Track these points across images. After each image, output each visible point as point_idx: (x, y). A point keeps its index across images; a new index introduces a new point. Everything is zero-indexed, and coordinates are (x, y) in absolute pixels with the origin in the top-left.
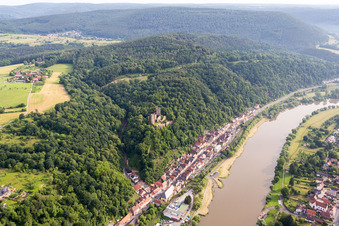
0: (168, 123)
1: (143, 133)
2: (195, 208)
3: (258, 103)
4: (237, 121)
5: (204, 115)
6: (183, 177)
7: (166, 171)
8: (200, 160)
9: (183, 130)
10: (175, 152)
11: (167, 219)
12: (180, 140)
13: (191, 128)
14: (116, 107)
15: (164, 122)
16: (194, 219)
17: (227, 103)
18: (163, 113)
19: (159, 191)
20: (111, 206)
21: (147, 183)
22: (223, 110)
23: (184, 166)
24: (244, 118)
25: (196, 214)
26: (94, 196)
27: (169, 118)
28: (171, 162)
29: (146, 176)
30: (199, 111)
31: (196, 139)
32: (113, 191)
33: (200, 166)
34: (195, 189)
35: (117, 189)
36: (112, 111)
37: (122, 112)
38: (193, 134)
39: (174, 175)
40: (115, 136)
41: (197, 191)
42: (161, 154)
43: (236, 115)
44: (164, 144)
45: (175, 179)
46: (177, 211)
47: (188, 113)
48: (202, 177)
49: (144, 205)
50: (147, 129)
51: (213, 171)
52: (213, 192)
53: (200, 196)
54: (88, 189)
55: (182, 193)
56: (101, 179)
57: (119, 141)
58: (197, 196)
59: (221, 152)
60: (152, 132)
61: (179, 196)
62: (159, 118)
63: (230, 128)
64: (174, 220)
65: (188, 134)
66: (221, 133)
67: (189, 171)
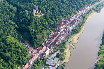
0: (42, 15)
1: (29, 20)
2: (62, 59)
3: (90, 3)
4: (80, 13)
5: (62, 10)
6: (53, 44)
7: (44, 41)
8: (61, 35)
9: (51, 18)
10: (48, 31)
11: (48, 65)
12: (50, 24)
13: (55, 18)
14: (11, 6)
15: (40, 14)
16: (62, 64)
17: (74, 3)
18: (39, 9)
19: (41, 51)
20: (18, 60)
21: (35, 48)
22: (72, 7)
23: (53, 38)
24: (83, 11)
25: (63, 62)
26: (8, 55)
27: (43, 12)
28: (46, 36)
29: (34, 44)
30: (59, 7)
31: (58, 24)
32: (18, 52)
33: (62, 38)
34: (61, 50)
35: (20, 51)
36: (9, 8)
37: (15, 9)
38: (57, 21)
39: (49, 43)
40: (13, 23)
41: (62, 51)
42: (41, 32)
43: (79, 10)
44: (42, 26)
45: (49, 45)
46: (53, 61)
47: (53, 9)
48: (64, 44)
49: (34, 59)
50: (31, 18)
51: (69, 40)
52: (70, 51)
53: (64, 53)
54: (4, 51)
55: (54, 52)
56: (10, 46)
57: (16, 25)
58: (62, 53)
59: (72, 30)
60: (35, 20)
61: (53, 54)
62: (37, 12)
63: (76, 17)
64: (52, 66)
65: (54, 21)
66: (71, 20)
67: (56, 41)
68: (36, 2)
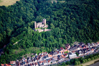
15: (44, 29)
68: (54, 15)
